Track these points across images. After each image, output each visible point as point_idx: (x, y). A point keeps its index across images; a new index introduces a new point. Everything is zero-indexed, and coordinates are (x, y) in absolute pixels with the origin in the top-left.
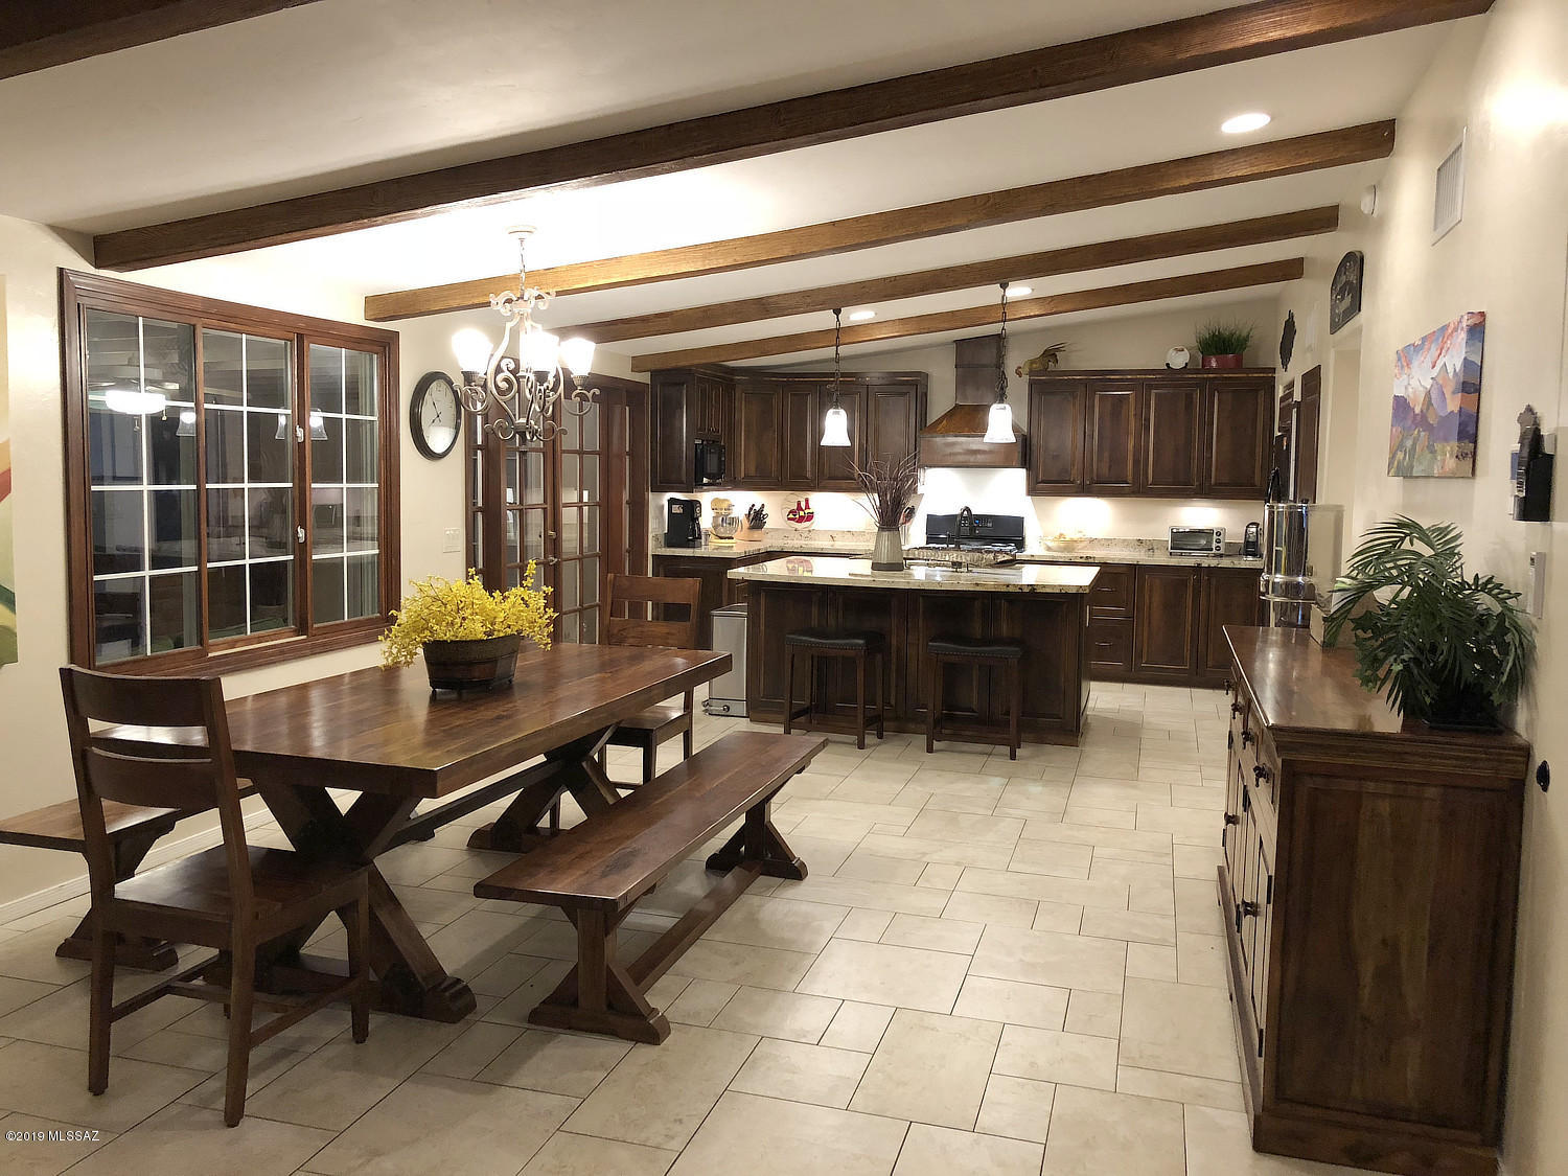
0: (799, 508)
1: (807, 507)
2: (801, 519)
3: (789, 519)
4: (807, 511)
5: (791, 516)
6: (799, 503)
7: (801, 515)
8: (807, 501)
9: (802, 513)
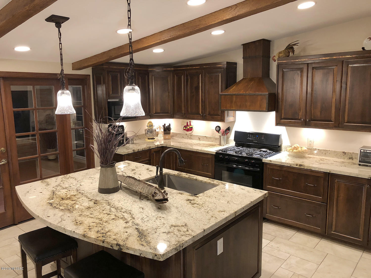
0: (187, 125)
1: (190, 125)
2: (188, 130)
3: (184, 130)
4: (190, 126)
5: (185, 128)
6: (187, 123)
7: (188, 128)
8: (190, 122)
9: (188, 127)
